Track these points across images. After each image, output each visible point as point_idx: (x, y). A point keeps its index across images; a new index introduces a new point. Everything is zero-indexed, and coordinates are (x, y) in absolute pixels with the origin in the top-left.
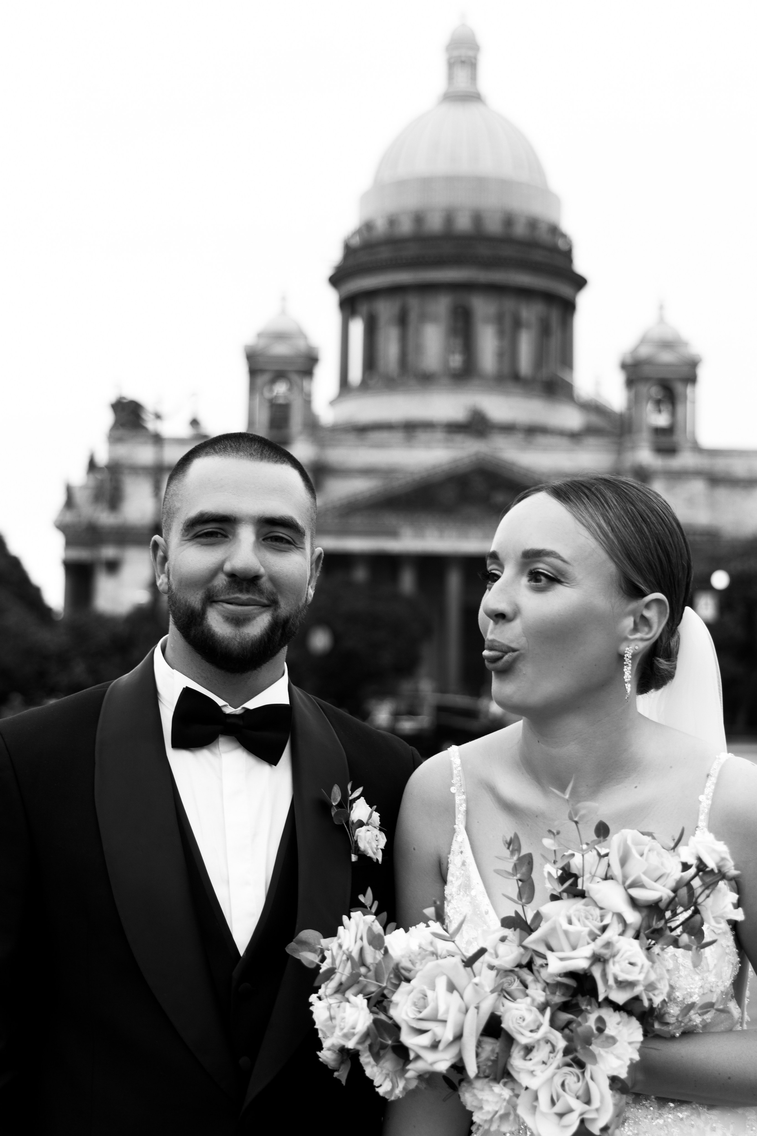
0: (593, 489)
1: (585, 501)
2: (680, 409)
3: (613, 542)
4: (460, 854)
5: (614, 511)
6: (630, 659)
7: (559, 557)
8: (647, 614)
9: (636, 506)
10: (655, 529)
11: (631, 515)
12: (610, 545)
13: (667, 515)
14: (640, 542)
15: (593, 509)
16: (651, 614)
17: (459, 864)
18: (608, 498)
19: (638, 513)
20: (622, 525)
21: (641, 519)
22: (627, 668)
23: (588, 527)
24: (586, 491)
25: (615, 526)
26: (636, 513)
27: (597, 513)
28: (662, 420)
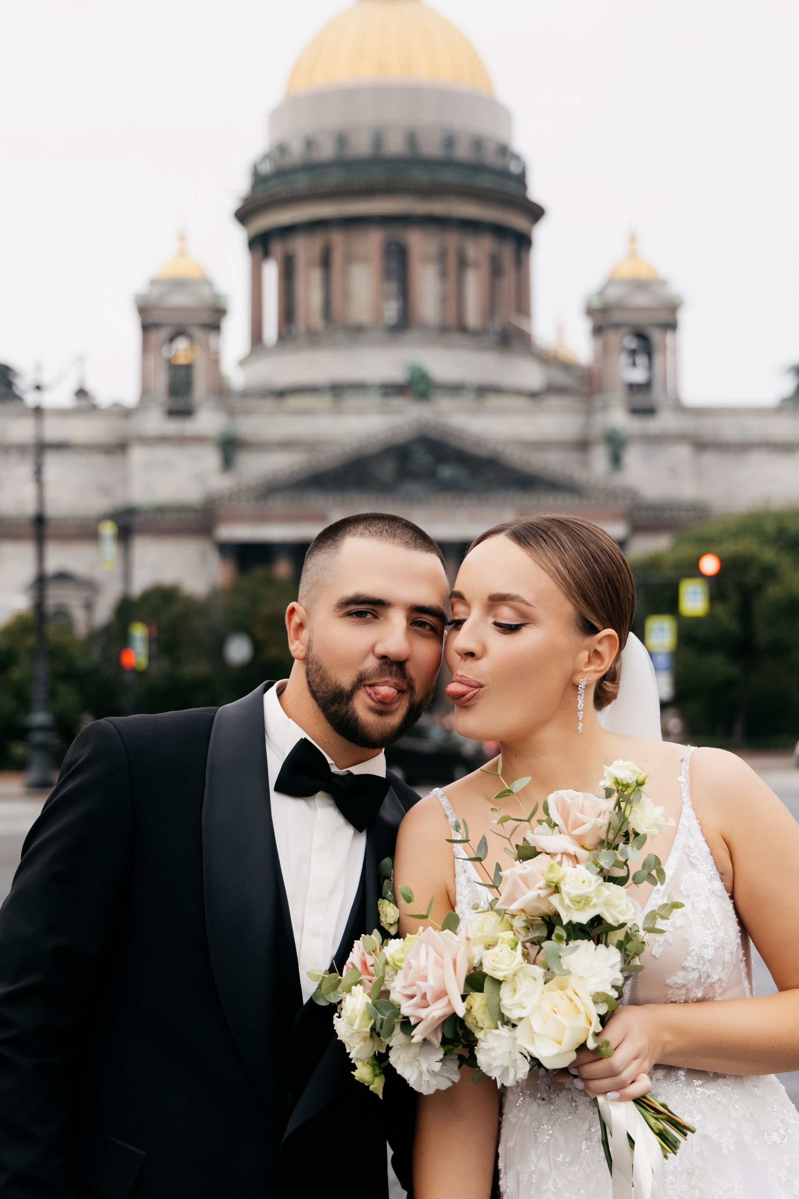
0: (549, 533)
1: (543, 546)
2: (658, 360)
3: (570, 584)
4: (464, 873)
5: (570, 553)
6: (584, 689)
7: (523, 601)
8: (600, 648)
9: (588, 547)
10: (606, 568)
11: (584, 556)
12: (568, 587)
13: (615, 553)
14: (593, 582)
15: (551, 553)
16: (603, 649)
17: (464, 883)
18: (563, 541)
19: (590, 553)
20: (578, 567)
21: (593, 560)
22: (580, 698)
23: (548, 571)
24: (544, 535)
25: (571, 568)
26: (589, 554)
27: (554, 557)
28: (638, 375)
